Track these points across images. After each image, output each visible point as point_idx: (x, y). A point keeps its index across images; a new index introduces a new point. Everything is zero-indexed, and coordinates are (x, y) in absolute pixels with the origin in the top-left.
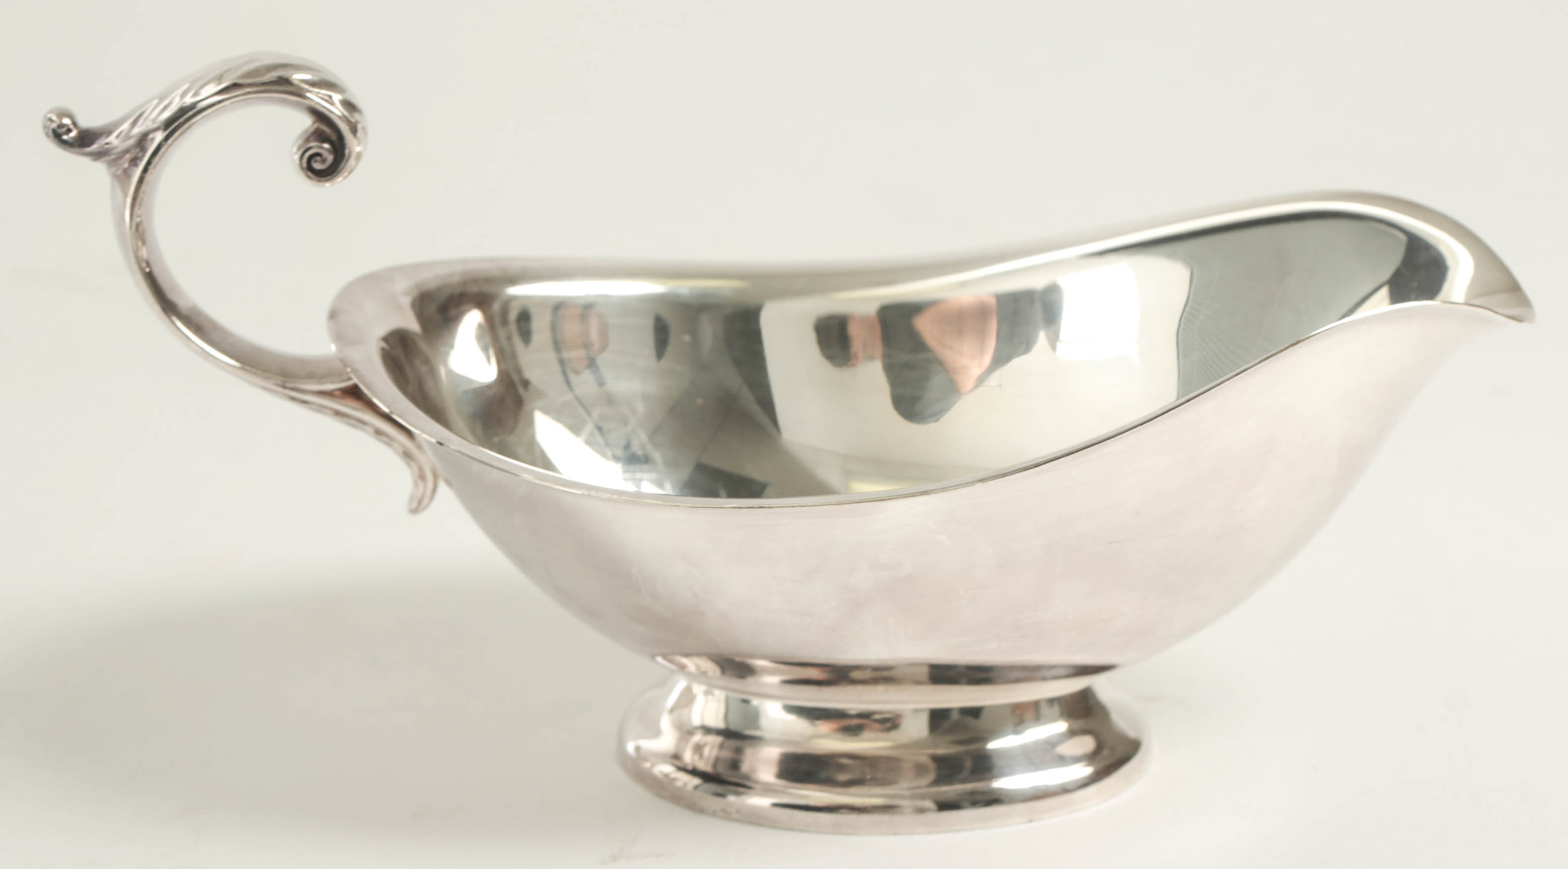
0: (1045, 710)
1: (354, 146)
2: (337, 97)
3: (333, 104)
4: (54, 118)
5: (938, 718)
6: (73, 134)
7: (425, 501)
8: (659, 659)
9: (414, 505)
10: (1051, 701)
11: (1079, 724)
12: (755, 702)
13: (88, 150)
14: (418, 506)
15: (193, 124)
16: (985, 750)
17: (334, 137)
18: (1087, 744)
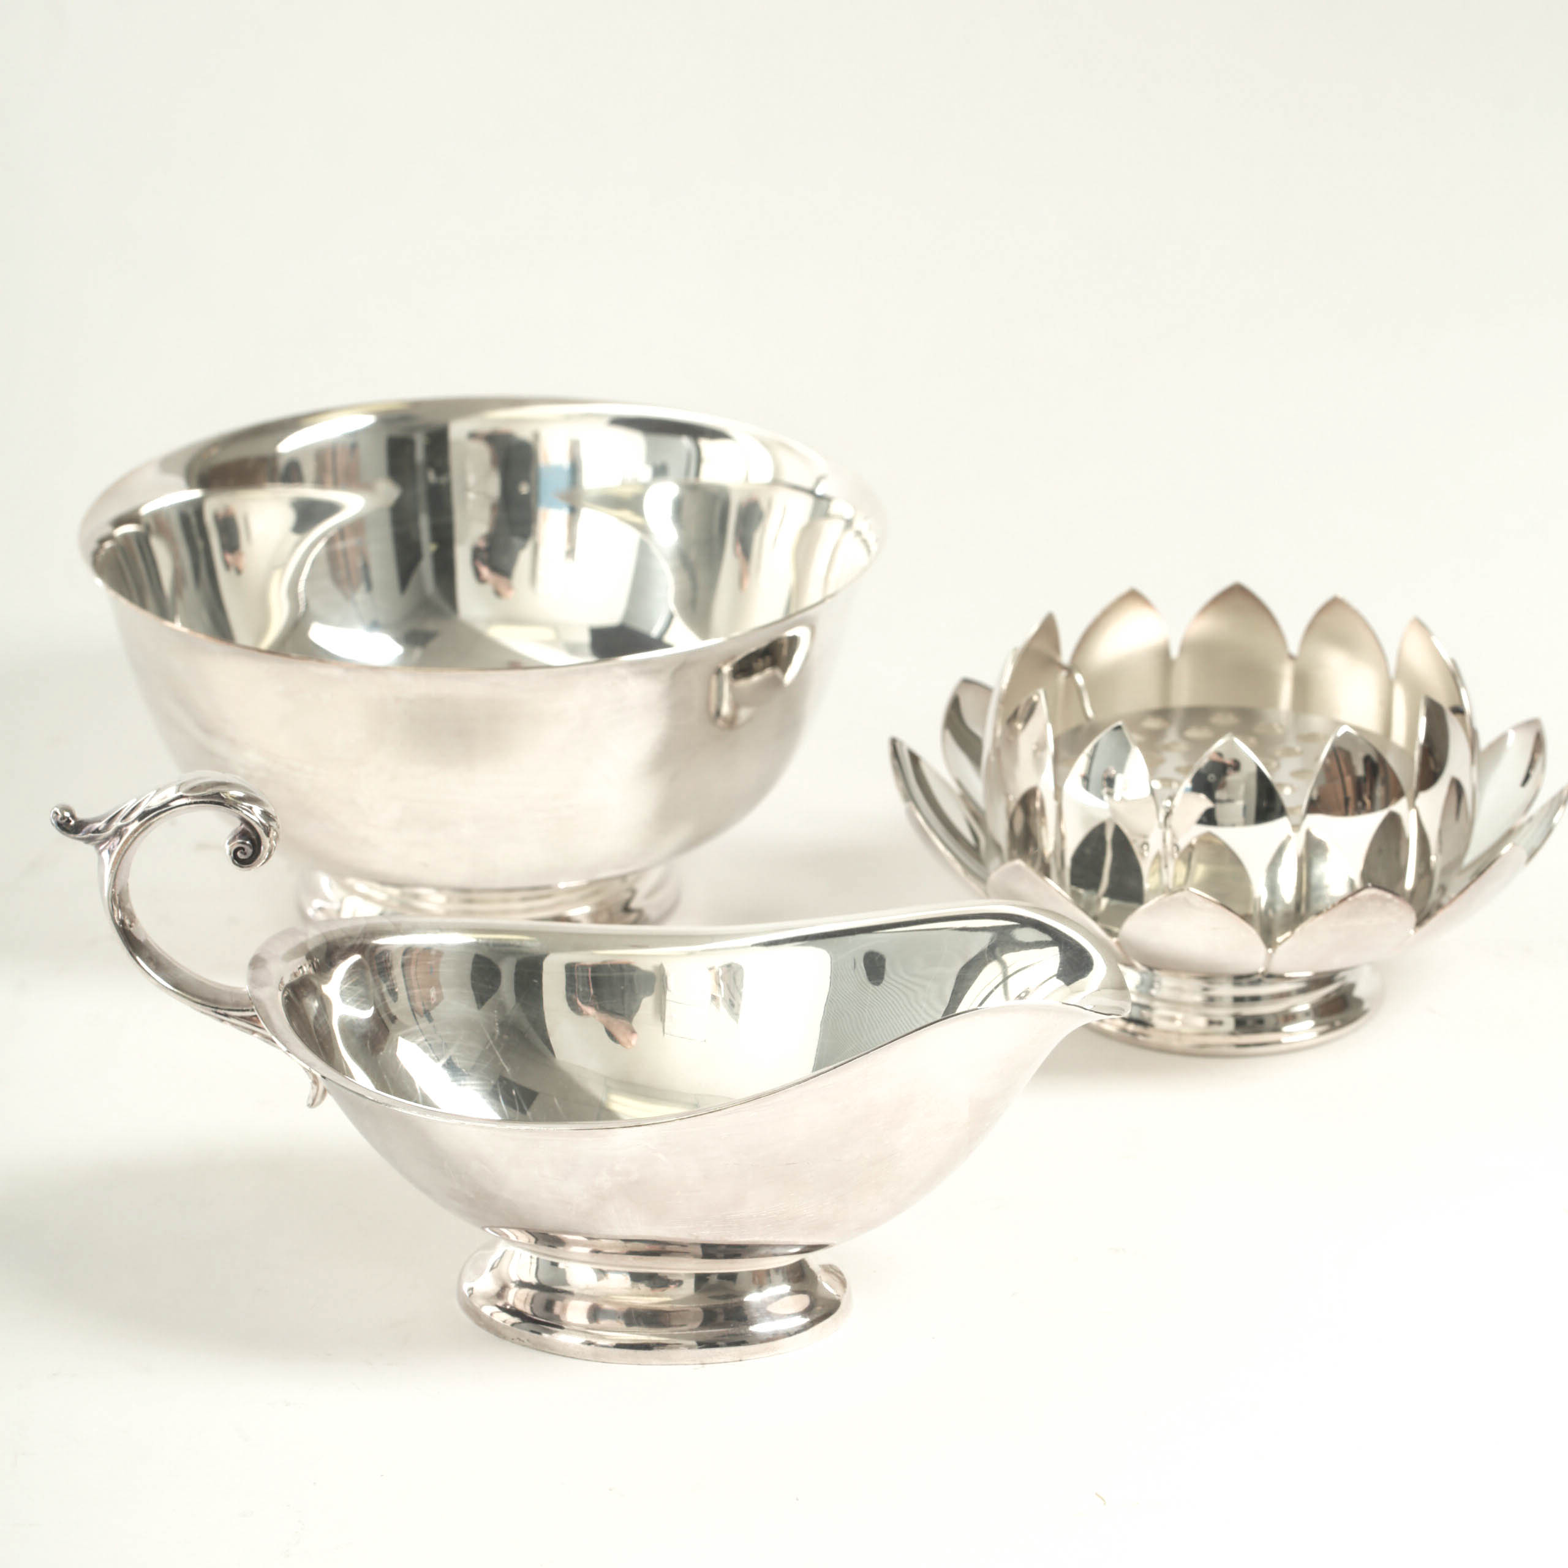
0: (774, 1276)
1: (266, 842)
2: (257, 809)
3: (253, 814)
4: (58, 811)
5: (701, 1280)
6: (73, 823)
7: (318, 1100)
8: (487, 1229)
9: (310, 1102)
10: (777, 1270)
11: (798, 1286)
12: (562, 1265)
13: (80, 835)
14: (313, 1104)
15: (153, 822)
16: (743, 1302)
17: (254, 837)
18: (804, 1301)
